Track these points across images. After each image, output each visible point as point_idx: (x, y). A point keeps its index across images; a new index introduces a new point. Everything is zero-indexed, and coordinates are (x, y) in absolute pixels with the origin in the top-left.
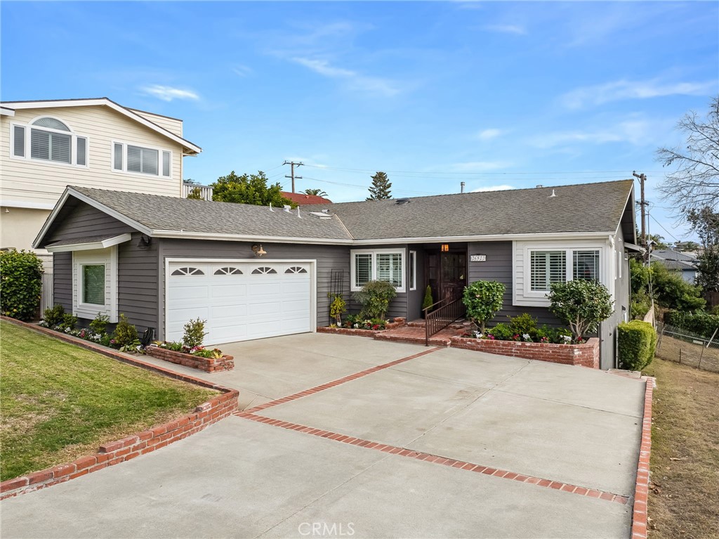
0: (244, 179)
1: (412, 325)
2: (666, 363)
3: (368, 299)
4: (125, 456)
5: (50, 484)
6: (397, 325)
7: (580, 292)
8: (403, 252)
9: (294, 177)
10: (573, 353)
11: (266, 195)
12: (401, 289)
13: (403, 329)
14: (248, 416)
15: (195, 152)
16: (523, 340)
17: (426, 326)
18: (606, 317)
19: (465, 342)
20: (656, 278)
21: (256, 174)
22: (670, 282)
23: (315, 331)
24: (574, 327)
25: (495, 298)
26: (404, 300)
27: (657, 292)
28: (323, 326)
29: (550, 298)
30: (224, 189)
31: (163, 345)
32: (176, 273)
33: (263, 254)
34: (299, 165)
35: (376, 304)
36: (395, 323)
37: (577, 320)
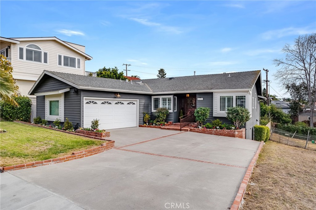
0: (109, 70)
1: (175, 125)
2: (274, 142)
3: (158, 114)
4: (80, 157)
5: (58, 162)
6: (169, 124)
7: (238, 110)
8: (172, 97)
9: (127, 70)
10: (235, 133)
11: (118, 76)
12: (171, 111)
13: (172, 126)
14: (118, 149)
15: (90, 59)
16: (216, 128)
17: (180, 125)
18: (248, 120)
19: (195, 130)
20: (272, 110)
21: (114, 68)
22: (277, 112)
23: (138, 127)
24: (236, 124)
25: (206, 113)
26: (172, 115)
27: (272, 116)
28: (141, 125)
29: (227, 113)
30: (101, 73)
31: (83, 129)
32: (87, 103)
33: (119, 97)
34: (129, 65)
35: (161, 116)
36: (169, 123)
37: (237, 121)
